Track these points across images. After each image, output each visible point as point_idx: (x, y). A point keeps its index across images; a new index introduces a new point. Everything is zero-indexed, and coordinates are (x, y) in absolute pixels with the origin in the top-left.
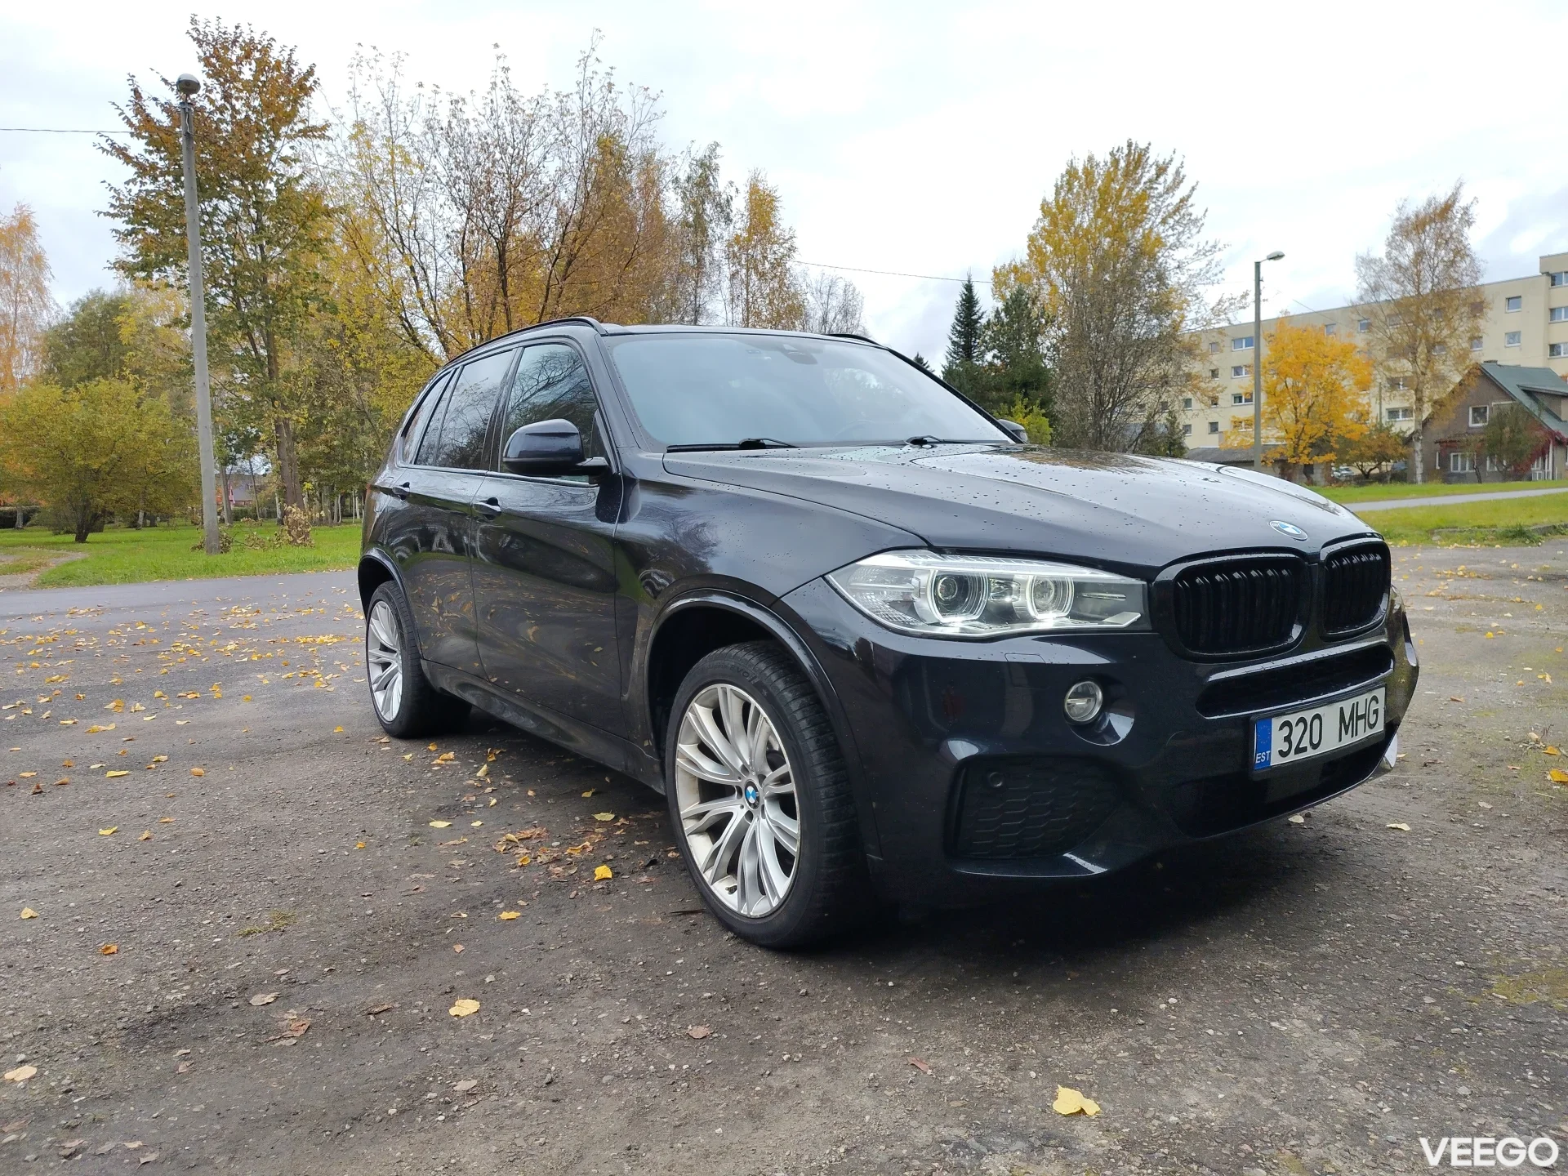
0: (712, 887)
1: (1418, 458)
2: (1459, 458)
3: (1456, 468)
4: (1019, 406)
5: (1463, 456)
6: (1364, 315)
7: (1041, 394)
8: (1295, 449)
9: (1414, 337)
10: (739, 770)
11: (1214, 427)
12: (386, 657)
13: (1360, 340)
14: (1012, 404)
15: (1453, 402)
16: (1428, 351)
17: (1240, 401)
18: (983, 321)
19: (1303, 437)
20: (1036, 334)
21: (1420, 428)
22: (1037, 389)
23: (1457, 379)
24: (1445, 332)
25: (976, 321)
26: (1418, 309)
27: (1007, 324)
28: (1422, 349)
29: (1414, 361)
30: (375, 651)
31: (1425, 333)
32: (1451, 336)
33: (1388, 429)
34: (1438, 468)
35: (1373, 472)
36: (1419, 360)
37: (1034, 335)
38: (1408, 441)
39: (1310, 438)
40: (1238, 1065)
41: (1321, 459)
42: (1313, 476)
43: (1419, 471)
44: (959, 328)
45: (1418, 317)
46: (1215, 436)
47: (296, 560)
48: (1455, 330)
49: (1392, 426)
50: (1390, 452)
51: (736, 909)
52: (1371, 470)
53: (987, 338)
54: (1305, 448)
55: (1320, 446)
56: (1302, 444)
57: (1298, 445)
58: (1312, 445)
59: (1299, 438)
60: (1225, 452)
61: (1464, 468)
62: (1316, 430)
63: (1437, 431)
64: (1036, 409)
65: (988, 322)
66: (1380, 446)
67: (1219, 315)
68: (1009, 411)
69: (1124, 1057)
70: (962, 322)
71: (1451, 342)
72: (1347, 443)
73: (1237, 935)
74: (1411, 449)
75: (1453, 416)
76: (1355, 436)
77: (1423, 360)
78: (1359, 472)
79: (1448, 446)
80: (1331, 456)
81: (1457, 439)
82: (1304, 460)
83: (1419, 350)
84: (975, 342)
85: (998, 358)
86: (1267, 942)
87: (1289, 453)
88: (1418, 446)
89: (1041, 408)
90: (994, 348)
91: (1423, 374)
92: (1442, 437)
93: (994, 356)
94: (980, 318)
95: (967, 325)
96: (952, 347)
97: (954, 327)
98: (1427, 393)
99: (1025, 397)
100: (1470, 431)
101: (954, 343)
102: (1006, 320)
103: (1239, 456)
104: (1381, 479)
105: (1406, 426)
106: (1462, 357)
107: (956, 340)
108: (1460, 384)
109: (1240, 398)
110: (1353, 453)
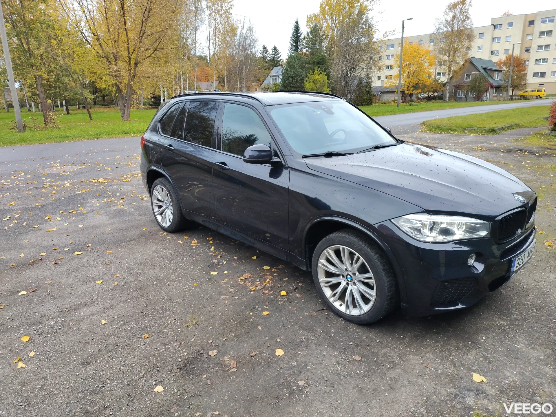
0: (333, 304)
1: (447, 92)
2: (460, 92)
3: (459, 95)
4: (316, 71)
5: (462, 91)
6: (433, 38)
7: (324, 66)
8: (408, 88)
9: (449, 48)
10: (344, 270)
11: (379, 78)
12: (160, 204)
13: (431, 47)
14: (314, 70)
15: (461, 72)
16: (454, 53)
17: (389, 68)
18: (302, 36)
19: (411, 84)
20: (322, 42)
21: (449, 81)
22: (323, 65)
23: (462, 63)
24: (460, 46)
25: (299, 36)
26: (452, 37)
27: (311, 38)
28: (452, 52)
29: (449, 57)
30: (155, 201)
31: (454, 46)
32: (462, 48)
33: (438, 81)
34: (453, 95)
35: (432, 96)
36: (451, 56)
37: (321, 42)
38: (444, 85)
39: (413, 84)
40: (514, 361)
41: (416, 92)
42: (412, 97)
43: (447, 96)
44: (293, 39)
45: (452, 40)
46: (380, 81)
47: (58, 136)
48: (464, 46)
49: (439, 79)
50: (438, 89)
51: (344, 312)
52: (431, 95)
53: (304, 43)
54: (411, 88)
55: (416, 87)
56: (410, 86)
57: (409, 86)
58: (413, 86)
59: (409, 84)
60: (384, 88)
61: (461, 96)
62: (415, 81)
63: (454, 82)
64: (323, 72)
65: (304, 37)
66: (435, 87)
67: (385, 38)
68: (313, 73)
69: (482, 360)
70: (294, 36)
71: (462, 50)
72: (425, 86)
73: (489, 312)
74: (445, 88)
75: (460, 77)
76: (428, 84)
77: (452, 56)
78: (427, 96)
79: (457, 87)
80: (420, 91)
81: (460, 85)
82: (411, 92)
83: (451, 53)
84: (299, 44)
85: (308, 51)
86: (499, 314)
87: (406, 89)
88: (448, 87)
89: (325, 72)
90: (306, 47)
91: (452, 61)
92: (455, 84)
93: (307, 51)
94: (301, 35)
95: (296, 38)
96: (291, 46)
97: (291, 38)
98: (452, 69)
99: (319, 68)
100: (464, 82)
101: (291, 44)
102: (311, 37)
103: (388, 89)
104: (434, 98)
105: (444, 79)
106: (465, 55)
107: (292, 43)
108: (463, 65)
109: (389, 67)
110: (426, 89)
